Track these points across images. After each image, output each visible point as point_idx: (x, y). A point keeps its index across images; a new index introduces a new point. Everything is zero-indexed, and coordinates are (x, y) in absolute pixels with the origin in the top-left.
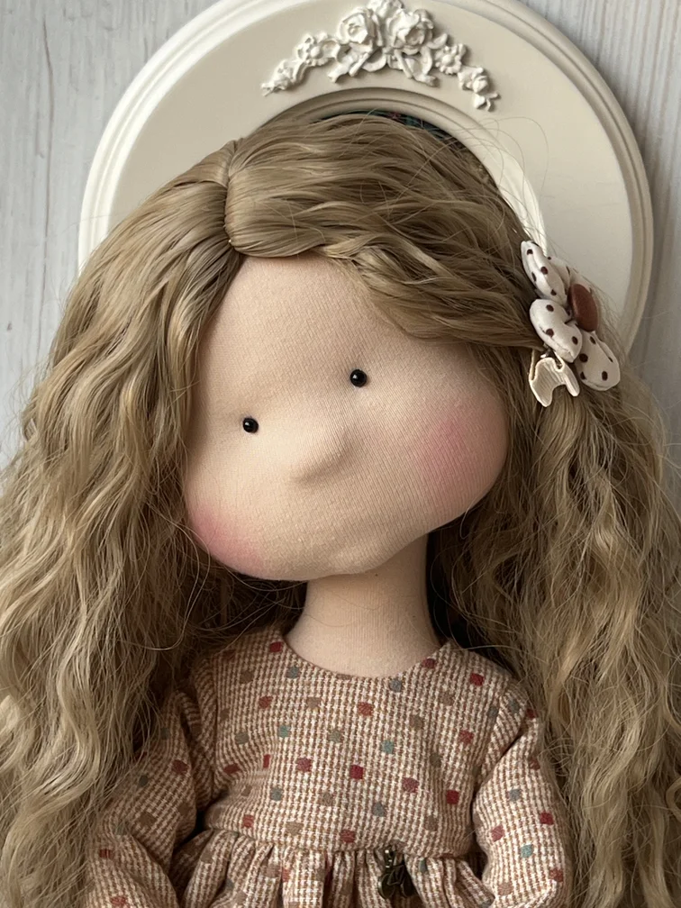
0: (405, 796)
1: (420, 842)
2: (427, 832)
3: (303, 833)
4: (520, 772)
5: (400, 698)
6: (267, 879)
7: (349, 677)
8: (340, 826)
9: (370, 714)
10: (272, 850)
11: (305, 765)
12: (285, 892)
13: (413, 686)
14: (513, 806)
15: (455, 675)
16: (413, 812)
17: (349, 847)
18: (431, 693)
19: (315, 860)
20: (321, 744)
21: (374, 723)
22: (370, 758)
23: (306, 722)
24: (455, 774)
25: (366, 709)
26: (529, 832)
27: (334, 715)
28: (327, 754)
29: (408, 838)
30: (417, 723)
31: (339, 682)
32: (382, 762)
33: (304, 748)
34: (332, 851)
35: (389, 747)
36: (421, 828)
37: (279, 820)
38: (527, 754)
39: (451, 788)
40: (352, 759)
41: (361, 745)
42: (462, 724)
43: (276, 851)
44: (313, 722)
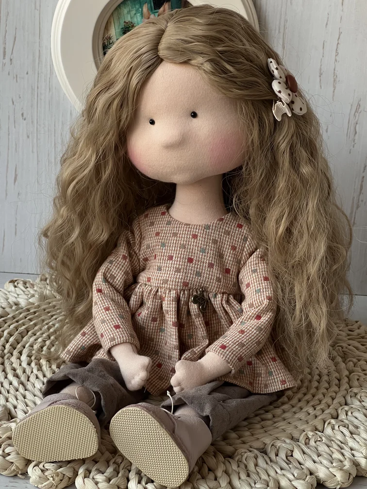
0: (209, 270)
1: (214, 287)
2: (217, 283)
3: (169, 283)
4: (257, 262)
5: (209, 232)
6: (157, 301)
7: (189, 225)
8: (183, 280)
9: (197, 238)
10: (158, 290)
11: (171, 258)
12: (163, 305)
13: (214, 228)
14: (254, 275)
15: (231, 224)
16: (212, 275)
17: (187, 288)
18: (221, 230)
19: (173, 294)
20: (177, 250)
21: (198, 242)
22: (196, 255)
23: (172, 242)
24: (229, 262)
25: (195, 236)
26: (259, 284)
27: (183, 239)
28: (179, 253)
29: (209, 285)
30: (215, 242)
31: (186, 226)
32: (200, 257)
33: (171, 251)
34: (180, 290)
35: (203, 251)
36: (214, 281)
37: (160, 278)
38: (260, 256)
39: (227, 267)
40: (189, 255)
41: (192, 250)
42: (232, 243)
43: (159, 290)
44: (175, 242)
